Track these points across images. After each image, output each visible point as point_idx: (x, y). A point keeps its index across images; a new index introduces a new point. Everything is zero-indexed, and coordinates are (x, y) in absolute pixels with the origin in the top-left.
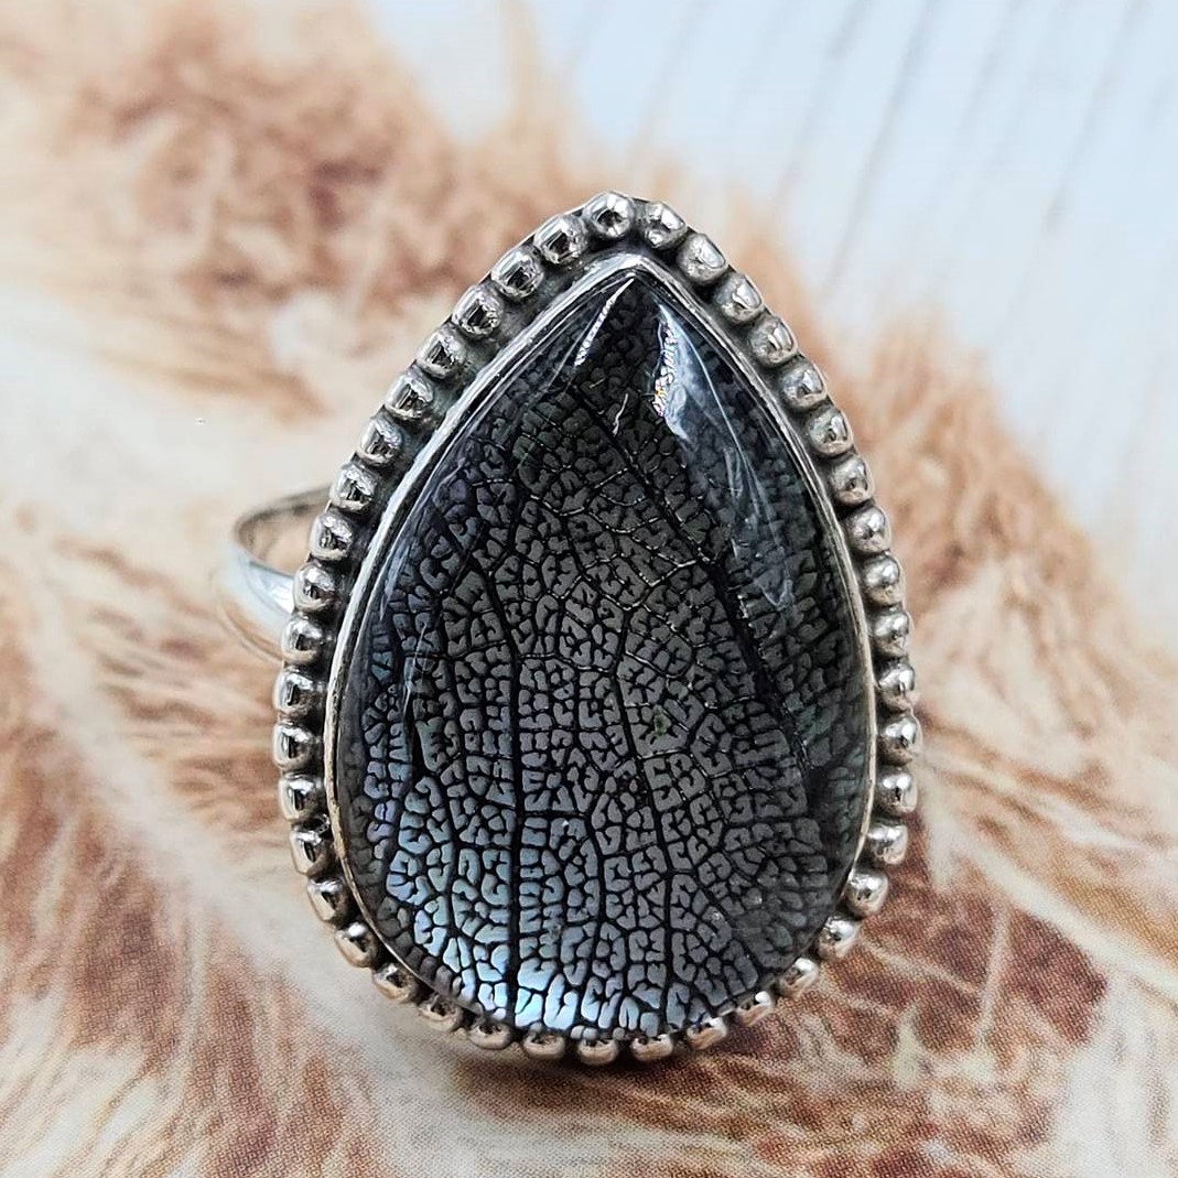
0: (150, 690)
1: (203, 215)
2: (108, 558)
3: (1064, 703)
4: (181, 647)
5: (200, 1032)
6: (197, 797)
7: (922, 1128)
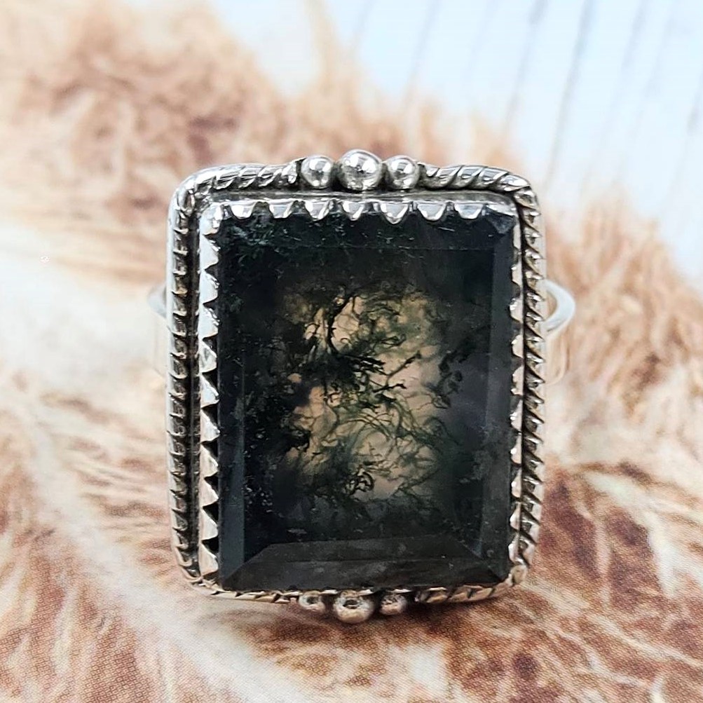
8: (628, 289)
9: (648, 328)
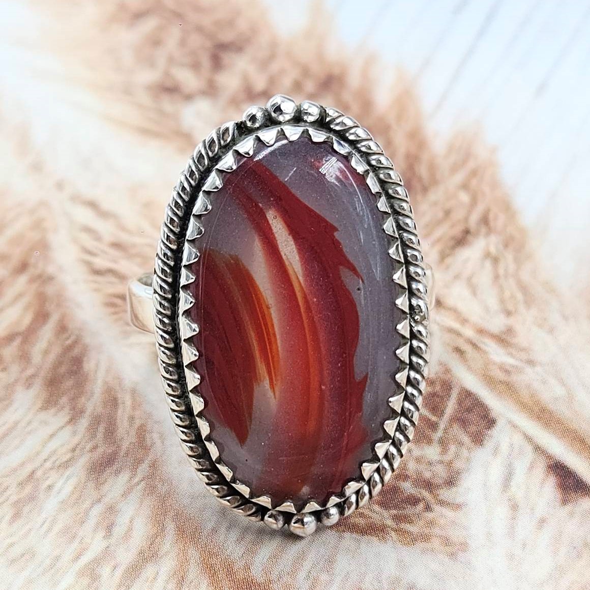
0: (100, 262)
1: (161, 62)
2: (93, 205)
3: (502, 301)
4: (117, 245)
6: (113, 310)
8: (465, 186)
9: (469, 212)
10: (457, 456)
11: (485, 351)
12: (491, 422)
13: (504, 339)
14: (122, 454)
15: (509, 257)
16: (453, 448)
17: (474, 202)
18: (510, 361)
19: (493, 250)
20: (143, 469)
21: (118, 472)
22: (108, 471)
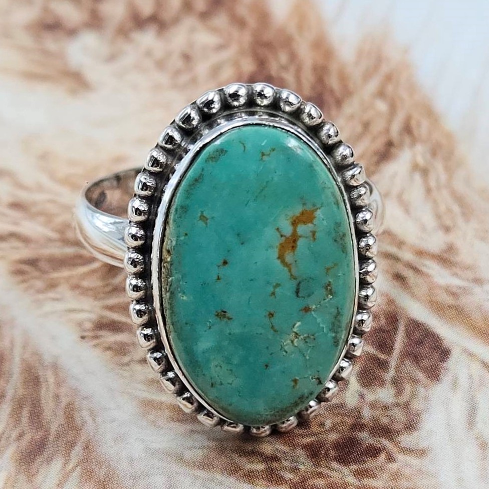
5: (16, 392)
7: (358, 426)
10: (413, 395)
11: (428, 274)
12: (445, 354)
13: (445, 258)
14: (51, 438)
15: (439, 166)
16: (408, 388)
17: (393, 109)
18: (455, 282)
19: (420, 160)
20: (77, 452)
21: (49, 460)
22: (39, 460)
